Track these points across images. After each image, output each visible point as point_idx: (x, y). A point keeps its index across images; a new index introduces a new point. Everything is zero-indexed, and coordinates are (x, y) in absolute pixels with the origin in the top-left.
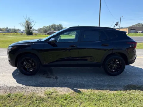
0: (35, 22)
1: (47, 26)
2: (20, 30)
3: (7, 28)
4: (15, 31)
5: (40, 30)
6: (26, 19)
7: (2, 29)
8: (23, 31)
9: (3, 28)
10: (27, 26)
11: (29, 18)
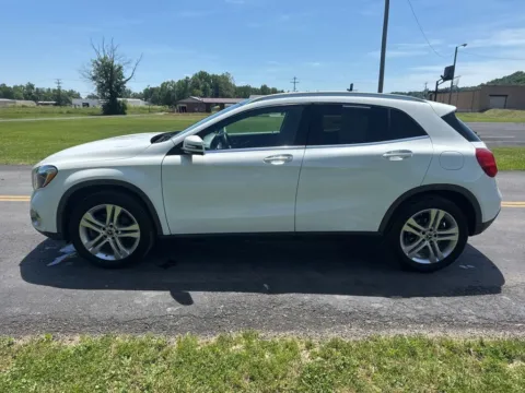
1: (176, 81)
2: (78, 96)
3: (31, 86)
5: (149, 95)
6: (101, 53)
7: (12, 88)
8: (89, 97)
9: (16, 87)
10: (104, 81)
11: (113, 50)
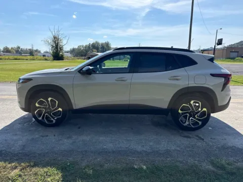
0: (67, 38)
1: (85, 45)
3: (19, 48)
4: (31, 53)
5: (73, 51)
6: (54, 33)
7: (10, 48)
9: (12, 48)
10: (54, 45)
11: (59, 31)
